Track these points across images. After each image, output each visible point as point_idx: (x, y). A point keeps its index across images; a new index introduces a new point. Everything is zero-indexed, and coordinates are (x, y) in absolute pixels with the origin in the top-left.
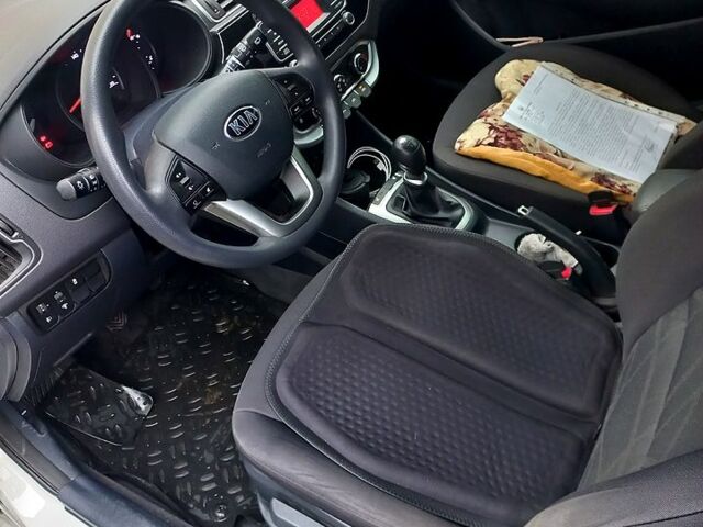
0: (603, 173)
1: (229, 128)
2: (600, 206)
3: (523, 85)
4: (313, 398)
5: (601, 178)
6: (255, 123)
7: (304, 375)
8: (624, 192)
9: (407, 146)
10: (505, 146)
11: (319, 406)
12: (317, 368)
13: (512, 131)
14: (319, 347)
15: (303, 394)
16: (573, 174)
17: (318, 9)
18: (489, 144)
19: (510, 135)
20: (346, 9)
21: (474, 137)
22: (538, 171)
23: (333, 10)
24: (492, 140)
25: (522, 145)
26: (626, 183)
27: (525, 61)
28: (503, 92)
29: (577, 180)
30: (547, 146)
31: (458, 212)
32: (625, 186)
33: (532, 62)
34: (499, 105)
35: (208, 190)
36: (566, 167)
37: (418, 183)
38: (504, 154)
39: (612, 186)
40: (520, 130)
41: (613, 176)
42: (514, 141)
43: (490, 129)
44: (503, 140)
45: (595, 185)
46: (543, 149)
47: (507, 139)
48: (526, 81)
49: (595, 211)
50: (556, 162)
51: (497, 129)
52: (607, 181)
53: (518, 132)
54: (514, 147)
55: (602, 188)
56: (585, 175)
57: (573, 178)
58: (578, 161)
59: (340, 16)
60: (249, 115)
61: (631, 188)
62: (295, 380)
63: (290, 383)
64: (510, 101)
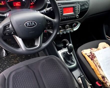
0: (105, 76)
1: (26, 23)
2: (99, 83)
3: (103, 48)
4: (15, 82)
5: (103, 77)
6: (34, 26)
7: (17, 76)
8: (105, 83)
9: (71, 47)
10: (90, 58)
11: (15, 84)
12: (21, 76)
13: (94, 56)
14: (25, 72)
15: (14, 80)
16: (99, 73)
17: (72, 11)
18: (88, 55)
19: (93, 57)
20: (78, 14)
21: (86, 52)
22: (93, 67)
23: (75, 13)
24: (89, 55)
25: (94, 60)
26: (108, 81)
27: (107, 44)
28: (98, 47)
29: (98, 74)
30: (98, 64)
31: (73, 63)
32: (107, 82)
33: (108, 45)
34: (96, 49)
35: (12, 33)
36: (98, 71)
37: (69, 54)
38: (89, 59)
39: (104, 80)
40: (96, 57)
41: (106, 78)
42: (93, 58)
43: (90, 53)
44: (91, 57)
45: (101, 78)
46: (97, 63)
47: (92, 57)
48: (105, 48)
49: (97, 83)
50: (97, 68)
51: (91, 54)
52: (104, 79)
53: (95, 57)
54: (92, 59)
55: (102, 79)
56: (101, 74)
57: (98, 73)
58: (102, 70)
59: (76, 15)
60: (33, 24)
61: (108, 83)
62: (15, 75)
63: (14, 75)
64: (98, 50)
